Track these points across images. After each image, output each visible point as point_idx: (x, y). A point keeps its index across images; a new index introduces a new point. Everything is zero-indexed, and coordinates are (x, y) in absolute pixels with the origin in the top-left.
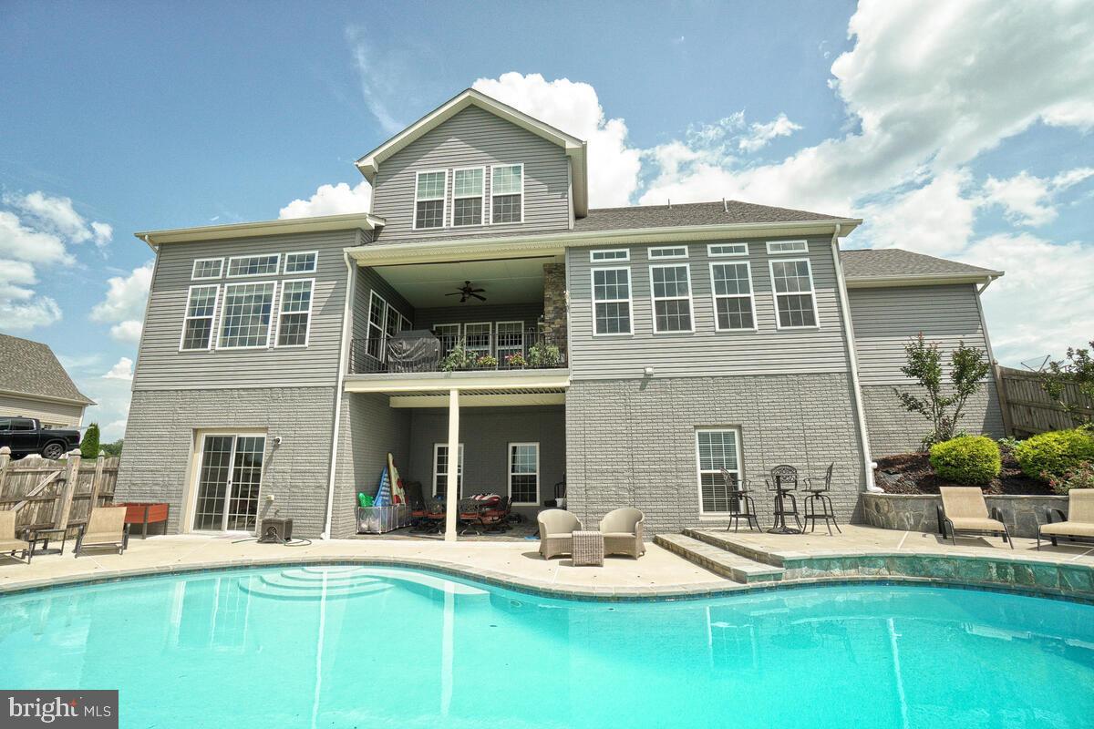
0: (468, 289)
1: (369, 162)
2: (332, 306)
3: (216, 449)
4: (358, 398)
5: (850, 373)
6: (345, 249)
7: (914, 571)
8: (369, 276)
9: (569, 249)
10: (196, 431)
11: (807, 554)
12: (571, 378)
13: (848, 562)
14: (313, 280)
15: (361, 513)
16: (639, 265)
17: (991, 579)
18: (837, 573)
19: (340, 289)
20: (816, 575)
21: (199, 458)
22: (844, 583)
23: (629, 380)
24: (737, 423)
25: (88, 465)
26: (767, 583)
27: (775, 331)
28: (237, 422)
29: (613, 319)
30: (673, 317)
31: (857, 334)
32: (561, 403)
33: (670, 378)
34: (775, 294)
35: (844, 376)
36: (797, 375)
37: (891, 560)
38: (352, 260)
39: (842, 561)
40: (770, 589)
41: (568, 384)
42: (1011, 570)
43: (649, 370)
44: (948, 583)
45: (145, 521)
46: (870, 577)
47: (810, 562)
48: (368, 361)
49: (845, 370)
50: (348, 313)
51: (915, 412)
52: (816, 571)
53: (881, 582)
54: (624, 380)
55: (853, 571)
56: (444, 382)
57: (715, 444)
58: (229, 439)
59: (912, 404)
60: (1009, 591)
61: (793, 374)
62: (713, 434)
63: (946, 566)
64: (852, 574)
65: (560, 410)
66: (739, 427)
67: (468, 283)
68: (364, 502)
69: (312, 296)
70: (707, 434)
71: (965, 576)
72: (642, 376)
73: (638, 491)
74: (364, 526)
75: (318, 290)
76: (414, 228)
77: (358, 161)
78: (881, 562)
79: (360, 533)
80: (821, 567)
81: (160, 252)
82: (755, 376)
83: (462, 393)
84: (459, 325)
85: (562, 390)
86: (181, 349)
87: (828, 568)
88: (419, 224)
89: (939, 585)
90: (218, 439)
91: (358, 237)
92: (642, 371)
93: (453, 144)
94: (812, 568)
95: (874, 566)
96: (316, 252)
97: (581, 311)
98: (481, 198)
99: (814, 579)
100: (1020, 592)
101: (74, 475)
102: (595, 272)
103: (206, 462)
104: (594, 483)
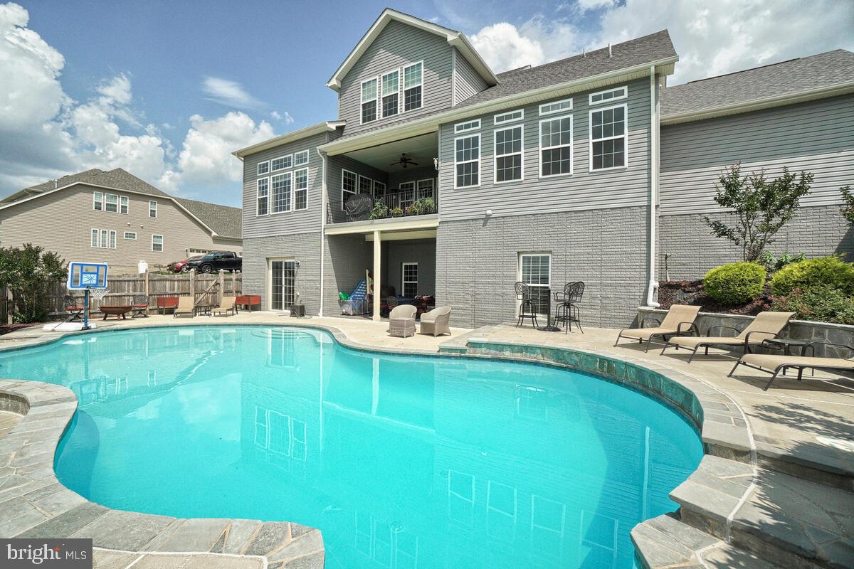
0: (405, 159)
1: (334, 82)
2: (317, 184)
3: (277, 267)
4: (333, 238)
5: (649, 207)
6: (317, 148)
7: (558, 360)
8: (337, 161)
9: (441, 125)
10: (268, 259)
11: (485, 340)
12: (439, 220)
13: (516, 348)
14: (308, 168)
15: (342, 303)
16: (487, 130)
17: (596, 369)
18: (508, 354)
19: (320, 172)
20: (492, 353)
21: (271, 272)
22: (512, 361)
23: (476, 220)
24: (549, 249)
25: (228, 277)
26: (453, 354)
27: (587, 174)
28: (283, 253)
29: (468, 176)
30: (508, 169)
31: (663, 168)
32: (434, 237)
33: (503, 217)
34: (591, 141)
35: (645, 209)
36: (602, 210)
37: (545, 350)
38: (324, 153)
39: (512, 347)
40: (456, 358)
41: (437, 224)
42: (606, 364)
43: (489, 212)
44: (575, 370)
45: (250, 304)
46: (529, 359)
47: (488, 345)
48: (339, 216)
49: (646, 203)
50: (324, 186)
51: (723, 238)
52: (493, 351)
53: (536, 364)
54: (473, 220)
55: (519, 354)
56: (371, 226)
57: (537, 266)
58: (281, 263)
59: (721, 231)
60: (603, 378)
61: (598, 210)
62: (533, 258)
63: (576, 358)
64: (518, 356)
65: (431, 243)
66: (550, 252)
67: (404, 154)
68: (343, 297)
69: (308, 178)
70: (529, 258)
71: (584, 366)
72: (484, 216)
74: (344, 311)
75: (310, 173)
76: (361, 124)
77: (328, 82)
78: (539, 351)
79: (343, 314)
80: (496, 349)
81: (244, 161)
82: (566, 212)
83: (382, 232)
84: (414, 182)
85: (435, 228)
86: (257, 215)
87: (502, 350)
88: (364, 121)
89: (570, 370)
90: (277, 263)
91: (327, 137)
92: (484, 213)
93: (382, 55)
94: (490, 349)
95: (534, 353)
96: (308, 150)
97: (447, 170)
98: (397, 94)
99: (489, 356)
100: (607, 379)
101: (222, 282)
102: (457, 141)
103: (273, 276)
104: (452, 291)
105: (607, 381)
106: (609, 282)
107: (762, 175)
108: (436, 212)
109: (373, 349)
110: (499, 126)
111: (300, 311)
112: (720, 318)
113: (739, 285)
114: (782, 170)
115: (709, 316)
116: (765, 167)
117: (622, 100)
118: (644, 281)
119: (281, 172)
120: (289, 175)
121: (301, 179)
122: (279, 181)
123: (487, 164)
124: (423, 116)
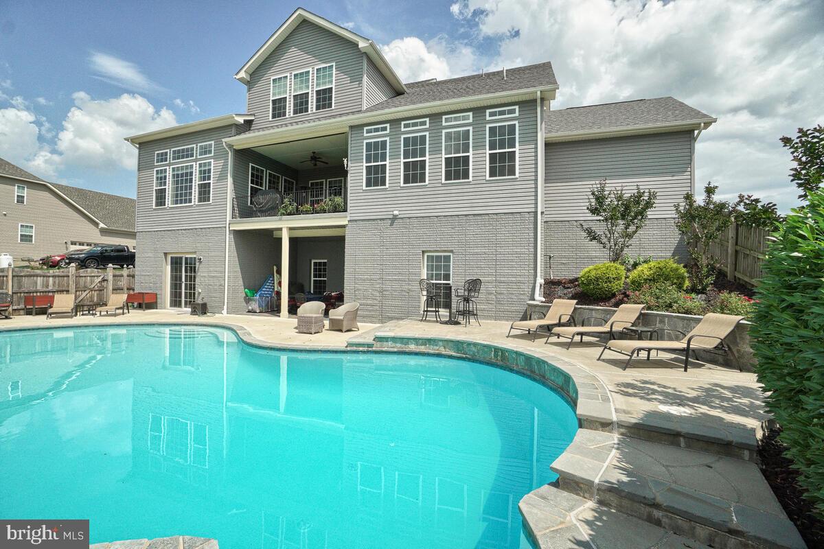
0: (315, 157)
1: (242, 74)
2: (222, 177)
3: (176, 263)
4: (239, 234)
5: (536, 213)
6: (223, 140)
7: (458, 351)
8: (245, 156)
9: (351, 127)
10: (166, 254)
11: (391, 334)
12: (349, 219)
13: (421, 341)
14: (212, 160)
15: (248, 300)
16: (395, 135)
17: (491, 358)
18: (412, 347)
19: (225, 165)
20: (398, 346)
21: (169, 268)
22: (416, 354)
23: (383, 219)
24: (451, 249)
25: (118, 273)
26: (361, 349)
27: (484, 181)
28: (184, 247)
29: (376, 177)
30: (414, 173)
31: (547, 180)
32: (343, 235)
33: (409, 218)
34: (488, 152)
35: (532, 215)
36: (496, 214)
37: (447, 342)
38: (230, 146)
39: (416, 341)
40: (364, 352)
41: (346, 223)
42: (500, 354)
43: (396, 213)
44: (473, 360)
45: (145, 302)
46: (432, 352)
47: (394, 339)
48: (245, 211)
49: (533, 210)
50: (230, 180)
51: (594, 242)
52: (399, 345)
53: (439, 355)
54: (381, 219)
55: (423, 347)
56: (280, 222)
57: (440, 264)
58: (181, 258)
59: (593, 236)
60: (497, 366)
61: (493, 214)
62: (436, 257)
63: (474, 349)
64: (422, 349)
65: (342, 239)
66: (452, 251)
67: (314, 153)
68: (249, 294)
69: (212, 171)
70: (433, 257)
71: (480, 356)
72: (391, 217)
73: (385, 293)
74: (250, 308)
75: (214, 166)
76: (271, 119)
77: (236, 75)
78: (441, 343)
79: (249, 312)
80: (402, 343)
81: (139, 148)
82: (466, 215)
83: (291, 229)
84: (324, 180)
85: (344, 227)
86: (154, 207)
87: (407, 344)
88: (274, 116)
89: (469, 360)
90: (176, 258)
91: (234, 130)
92: (391, 213)
93: (293, 53)
94: (396, 343)
95: (436, 345)
96: (213, 142)
97: (357, 171)
98: (308, 93)
99: (395, 350)
100: (501, 367)
101: (110, 278)
102: (366, 143)
103: (172, 271)
104: (360, 287)
105: (501, 369)
106: (503, 279)
107: (622, 190)
108: (345, 210)
109: (279, 346)
110: (406, 132)
111: (202, 309)
112: (592, 310)
113: (606, 282)
114: (635, 187)
115: (583, 308)
116: (624, 184)
117: (513, 118)
118: (532, 278)
119: (182, 163)
120: (192, 166)
121: (205, 171)
122: (180, 172)
123: (395, 167)
124: (334, 117)
